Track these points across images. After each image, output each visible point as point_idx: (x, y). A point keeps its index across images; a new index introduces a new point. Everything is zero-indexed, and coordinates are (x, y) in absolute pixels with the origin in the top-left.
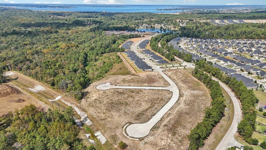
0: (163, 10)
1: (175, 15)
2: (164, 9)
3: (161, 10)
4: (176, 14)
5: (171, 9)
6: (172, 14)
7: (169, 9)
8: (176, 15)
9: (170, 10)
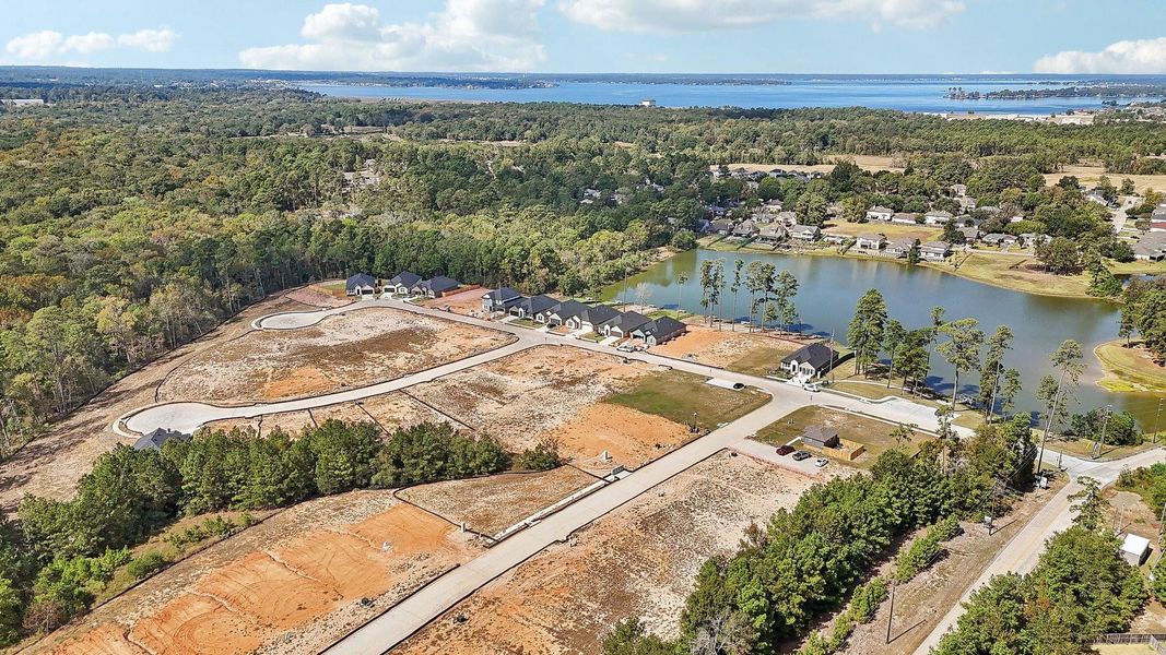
0: (987, 96)
1: (1065, 128)
2: (994, 94)
3: (975, 96)
4: (1067, 120)
5: (1036, 93)
6: (1038, 125)
7: (1021, 92)
8: (1067, 130)
9: (1029, 95)
